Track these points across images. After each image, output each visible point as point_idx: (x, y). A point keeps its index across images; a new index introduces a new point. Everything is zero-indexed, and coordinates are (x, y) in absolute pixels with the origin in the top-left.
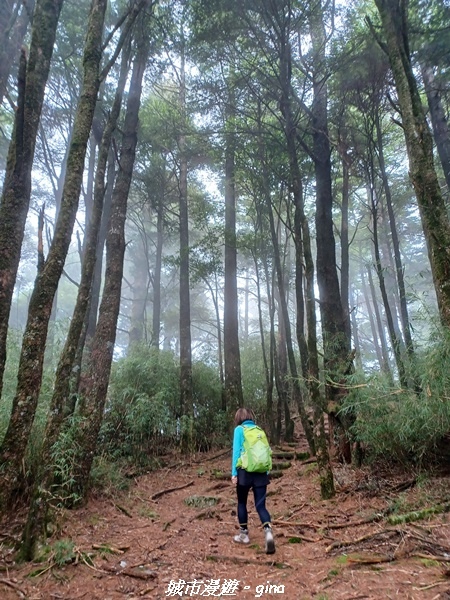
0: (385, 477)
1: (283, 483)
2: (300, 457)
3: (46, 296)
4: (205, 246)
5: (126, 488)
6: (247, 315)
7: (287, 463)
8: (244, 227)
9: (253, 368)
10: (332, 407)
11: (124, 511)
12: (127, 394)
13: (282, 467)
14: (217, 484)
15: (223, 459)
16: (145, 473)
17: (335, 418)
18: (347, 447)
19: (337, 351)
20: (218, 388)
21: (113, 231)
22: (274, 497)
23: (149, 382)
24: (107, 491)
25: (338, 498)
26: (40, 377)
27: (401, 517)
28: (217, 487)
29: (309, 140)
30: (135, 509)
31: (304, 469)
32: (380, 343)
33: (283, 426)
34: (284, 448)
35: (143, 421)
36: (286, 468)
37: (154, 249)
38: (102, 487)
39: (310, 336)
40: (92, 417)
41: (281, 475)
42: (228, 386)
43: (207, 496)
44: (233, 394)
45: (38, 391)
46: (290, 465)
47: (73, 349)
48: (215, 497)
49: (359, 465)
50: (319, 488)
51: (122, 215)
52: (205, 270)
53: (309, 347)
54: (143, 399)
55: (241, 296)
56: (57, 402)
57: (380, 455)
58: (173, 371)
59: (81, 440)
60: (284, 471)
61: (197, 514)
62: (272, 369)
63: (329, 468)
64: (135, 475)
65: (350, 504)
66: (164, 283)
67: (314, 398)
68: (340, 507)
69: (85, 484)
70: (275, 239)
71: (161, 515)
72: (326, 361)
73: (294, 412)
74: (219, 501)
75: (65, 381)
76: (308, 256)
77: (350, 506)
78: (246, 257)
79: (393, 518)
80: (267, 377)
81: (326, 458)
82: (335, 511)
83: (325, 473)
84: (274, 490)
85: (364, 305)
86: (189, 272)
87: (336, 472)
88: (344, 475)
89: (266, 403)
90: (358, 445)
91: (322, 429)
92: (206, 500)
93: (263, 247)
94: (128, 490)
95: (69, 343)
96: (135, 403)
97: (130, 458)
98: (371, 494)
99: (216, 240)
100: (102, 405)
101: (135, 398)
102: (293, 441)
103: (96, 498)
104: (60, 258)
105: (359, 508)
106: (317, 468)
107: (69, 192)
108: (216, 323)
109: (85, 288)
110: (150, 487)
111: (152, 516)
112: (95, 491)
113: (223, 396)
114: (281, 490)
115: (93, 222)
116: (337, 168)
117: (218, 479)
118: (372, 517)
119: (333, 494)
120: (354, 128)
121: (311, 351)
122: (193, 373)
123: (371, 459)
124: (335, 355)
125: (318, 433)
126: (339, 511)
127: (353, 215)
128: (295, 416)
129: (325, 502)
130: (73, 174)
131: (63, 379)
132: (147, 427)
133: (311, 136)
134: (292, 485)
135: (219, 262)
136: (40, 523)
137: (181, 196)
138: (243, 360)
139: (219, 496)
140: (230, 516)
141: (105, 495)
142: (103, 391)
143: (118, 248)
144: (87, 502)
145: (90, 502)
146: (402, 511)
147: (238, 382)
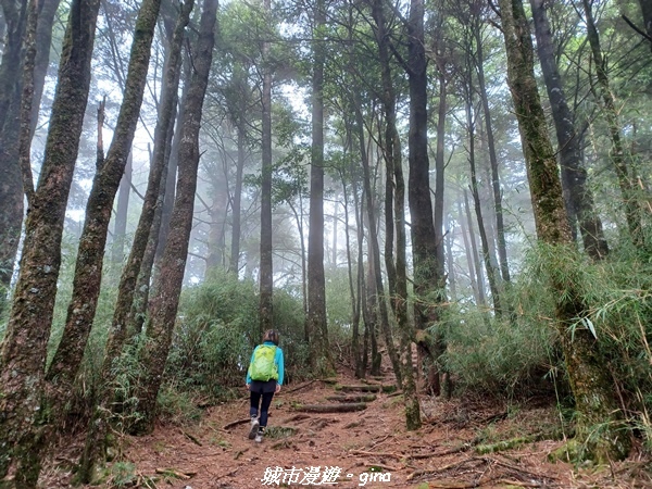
0: (475, 410)
1: (366, 415)
2: (386, 390)
3: (106, 196)
4: (289, 164)
5: (197, 418)
6: (335, 245)
7: (372, 396)
8: (333, 147)
9: (339, 298)
10: (421, 335)
11: (193, 439)
12: (201, 320)
13: (366, 400)
14: (295, 415)
15: (304, 391)
16: (219, 404)
17: (424, 347)
18: (436, 379)
19: (428, 276)
20: (302, 318)
21: (186, 139)
22: (357, 429)
23: (226, 309)
24: (175, 419)
25: (424, 429)
26: (99, 284)
27: (489, 446)
28: (296, 419)
29: (404, 52)
30: (205, 437)
31: (389, 401)
32: (476, 278)
33: (370, 360)
34: (370, 381)
35: (217, 348)
36: (371, 400)
37: (235, 169)
38: (170, 415)
39: (398, 259)
40: (160, 339)
41: (365, 408)
42: (311, 315)
43: (285, 426)
44: (316, 323)
45: (96, 299)
46: (375, 398)
47: (138, 262)
48: (293, 427)
49: (449, 396)
50: (405, 419)
51: (195, 123)
52: (289, 191)
53: (397, 272)
54: (218, 326)
55: (328, 225)
56: (120, 318)
57: (471, 387)
58: (252, 298)
59: (147, 362)
60: (368, 404)
61: (272, 444)
62: (359, 298)
63: (416, 398)
64: (208, 406)
65: (436, 436)
66: (244, 207)
67: (401, 324)
68: (425, 438)
69: (152, 409)
70: (365, 159)
71: (233, 444)
72: (415, 287)
73: (382, 346)
74: (297, 431)
75: (129, 294)
76: (399, 174)
77: (437, 438)
78: (334, 181)
79: (481, 447)
80: (354, 307)
81: (413, 386)
82: (420, 443)
83: (410, 403)
84: (357, 422)
85: (461, 238)
86: (271, 192)
87: (423, 404)
88: (431, 407)
89: (352, 335)
90: (448, 377)
91: (408, 357)
92: (283, 431)
93: (352, 168)
94: (199, 421)
95: (133, 255)
96: (208, 329)
97: (203, 388)
98: (460, 425)
99: (301, 158)
100: (172, 326)
101: (209, 325)
102: (380, 375)
103: (163, 425)
104: (121, 155)
105: (445, 439)
106: (403, 400)
107: (132, 84)
108: (301, 253)
109: (152, 196)
110: (223, 417)
111: (223, 445)
112: (162, 418)
113: (306, 327)
114: (364, 421)
115: (161, 125)
116: (434, 85)
117: (297, 411)
118: (458, 447)
119: (419, 425)
120: (453, 42)
121: (400, 275)
122: (274, 302)
123: (462, 391)
124: (425, 281)
125: (405, 362)
126: (424, 442)
127: (451, 139)
128: (383, 349)
129: (410, 433)
130: (137, 64)
131: (126, 293)
132: (222, 355)
133: (406, 48)
134: (376, 417)
135: (304, 182)
136: (99, 445)
137: (264, 110)
138: (329, 291)
139: (298, 427)
140: (308, 447)
141: (174, 423)
142: (172, 311)
143: (191, 157)
144: (153, 429)
145: (156, 430)
146: (490, 440)
147: (322, 312)
